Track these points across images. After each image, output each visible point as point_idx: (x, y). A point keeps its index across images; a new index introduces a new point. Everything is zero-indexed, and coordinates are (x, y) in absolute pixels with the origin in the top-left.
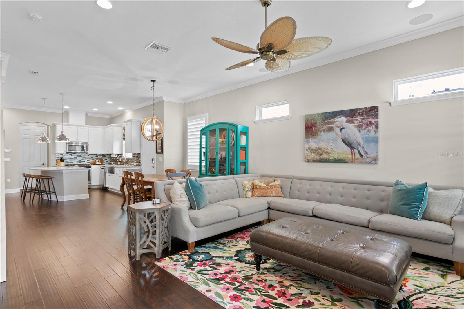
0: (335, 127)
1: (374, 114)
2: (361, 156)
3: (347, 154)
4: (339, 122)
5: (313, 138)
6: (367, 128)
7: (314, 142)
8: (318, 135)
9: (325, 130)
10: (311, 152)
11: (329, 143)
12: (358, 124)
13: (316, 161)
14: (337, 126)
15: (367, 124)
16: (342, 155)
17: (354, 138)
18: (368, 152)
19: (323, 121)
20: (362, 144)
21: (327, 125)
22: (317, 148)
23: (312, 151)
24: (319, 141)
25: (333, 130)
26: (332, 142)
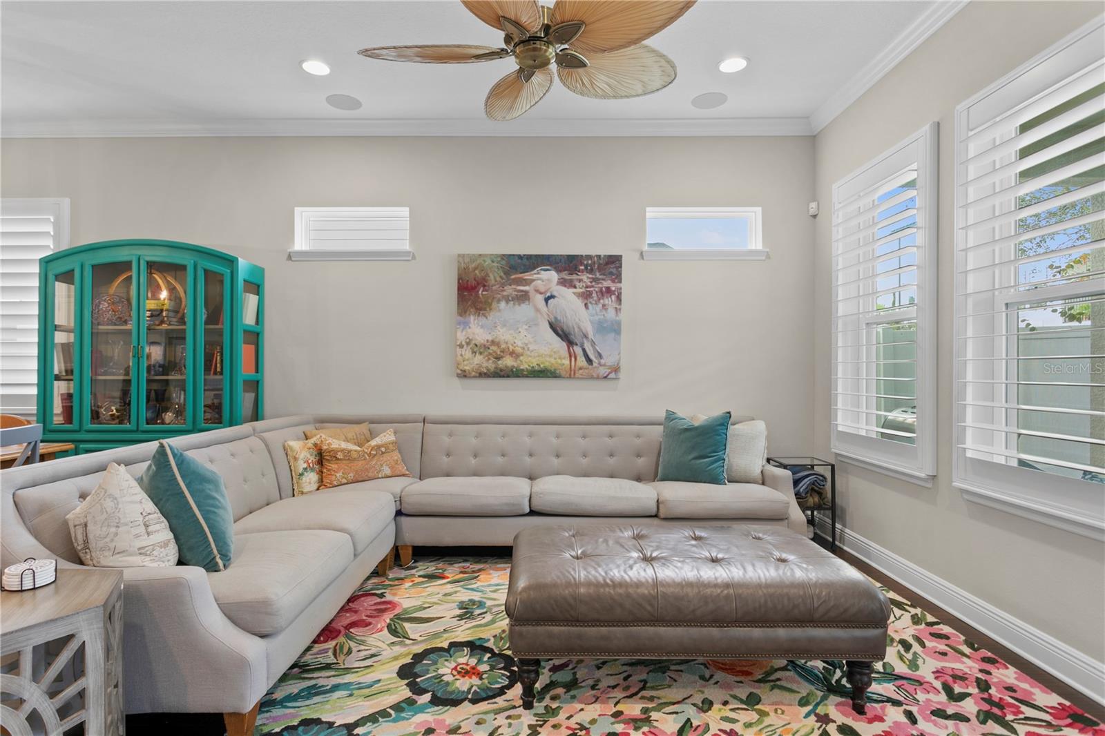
0: (534, 291)
1: (614, 271)
2: (589, 361)
3: (560, 358)
4: (543, 281)
5: (479, 316)
6: (602, 301)
7: (482, 327)
8: (490, 309)
9: (510, 298)
10: (474, 352)
11: (520, 330)
12: (583, 290)
13: (485, 374)
14: (537, 291)
15: (601, 291)
16: (548, 359)
17: (575, 320)
18: (602, 354)
19: (505, 274)
20: (591, 336)
21: (513, 286)
22: (488, 341)
23: (475, 350)
24: (495, 323)
25: (529, 300)
26: (526, 327)
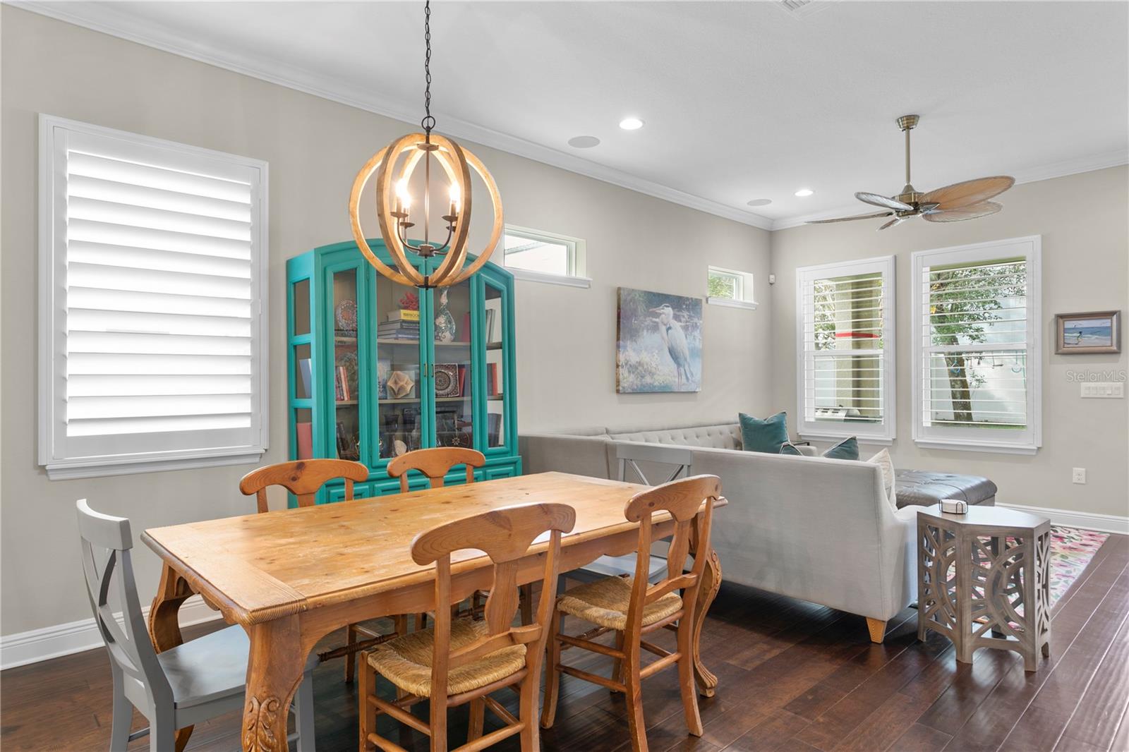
0: (661, 324)
1: (698, 310)
2: (687, 378)
4: (666, 315)
5: (632, 341)
6: (693, 333)
7: (634, 350)
8: (639, 337)
9: (649, 328)
11: (654, 354)
13: (635, 391)
14: (663, 323)
15: (693, 326)
16: (668, 378)
17: (681, 347)
19: (646, 307)
20: (688, 359)
22: (637, 362)
23: (630, 370)
24: (641, 348)
26: (657, 352)
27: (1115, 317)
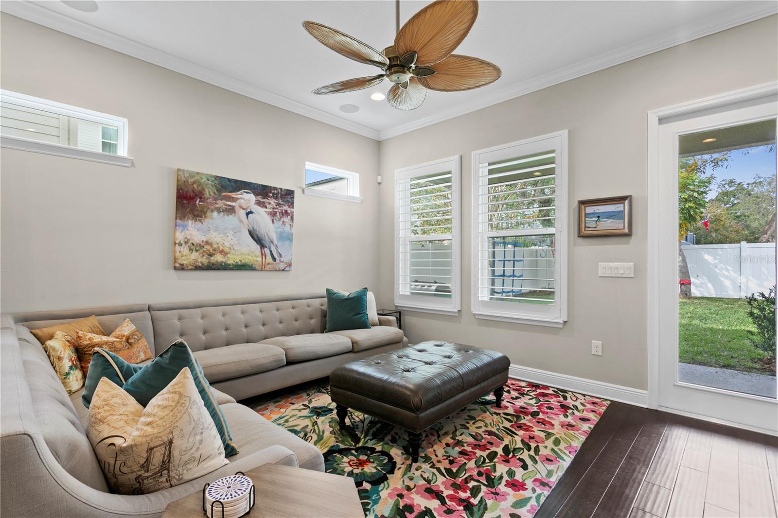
0: (239, 208)
1: (290, 200)
2: (274, 259)
3: (256, 256)
4: (245, 201)
5: (196, 221)
6: (282, 219)
7: (198, 230)
8: (206, 217)
9: (221, 210)
10: (191, 250)
11: (228, 234)
12: (271, 210)
13: (200, 267)
14: (241, 207)
15: (282, 212)
16: (247, 257)
17: (265, 230)
18: (282, 254)
19: (217, 191)
20: (275, 241)
21: (224, 202)
22: (203, 241)
23: (192, 248)
24: (209, 228)
25: (235, 213)
26: (233, 233)
27: (626, 202)
